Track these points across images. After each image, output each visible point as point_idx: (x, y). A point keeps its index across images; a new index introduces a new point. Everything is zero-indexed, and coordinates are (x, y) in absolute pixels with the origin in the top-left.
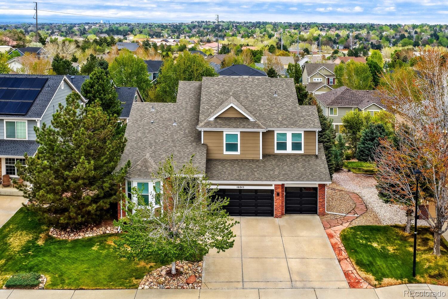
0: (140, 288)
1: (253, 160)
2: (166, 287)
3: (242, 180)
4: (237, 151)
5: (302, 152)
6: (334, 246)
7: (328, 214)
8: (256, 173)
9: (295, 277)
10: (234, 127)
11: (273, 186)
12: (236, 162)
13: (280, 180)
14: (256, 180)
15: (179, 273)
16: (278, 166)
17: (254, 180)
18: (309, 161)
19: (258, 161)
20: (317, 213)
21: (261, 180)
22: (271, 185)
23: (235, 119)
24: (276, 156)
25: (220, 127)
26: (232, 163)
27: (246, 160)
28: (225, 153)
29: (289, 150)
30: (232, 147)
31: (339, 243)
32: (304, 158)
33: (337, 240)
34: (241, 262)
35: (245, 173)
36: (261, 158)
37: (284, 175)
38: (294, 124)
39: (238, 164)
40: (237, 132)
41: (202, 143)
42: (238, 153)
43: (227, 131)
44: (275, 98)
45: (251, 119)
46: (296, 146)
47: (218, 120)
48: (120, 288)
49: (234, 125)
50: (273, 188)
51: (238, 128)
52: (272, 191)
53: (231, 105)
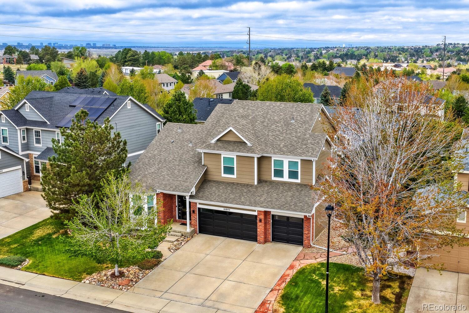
0: (83, 282)
1: (248, 185)
2: (103, 285)
3: (226, 203)
4: (233, 174)
5: (298, 181)
7: (314, 247)
8: (243, 197)
9: (213, 297)
10: (230, 151)
11: (257, 211)
13: (261, 207)
14: (239, 204)
15: (121, 275)
16: (268, 192)
17: (237, 204)
18: (302, 190)
19: (252, 186)
20: (303, 245)
21: (243, 205)
22: (255, 211)
23: (235, 142)
24: (272, 183)
25: (218, 150)
26: (228, 185)
27: (241, 184)
29: (286, 178)
30: (229, 170)
32: (298, 187)
34: (182, 276)
35: (233, 196)
36: (256, 183)
38: (292, 151)
39: (232, 188)
40: (233, 155)
41: (203, 164)
42: (235, 176)
43: (225, 154)
45: (249, 144)
46: (293, 174)
47: (219, 143)
48: (69, 279)
49: (231, 148)
50: (256, 213)
51: (233, 151)
52: (256, 216)
53: (231, 128)
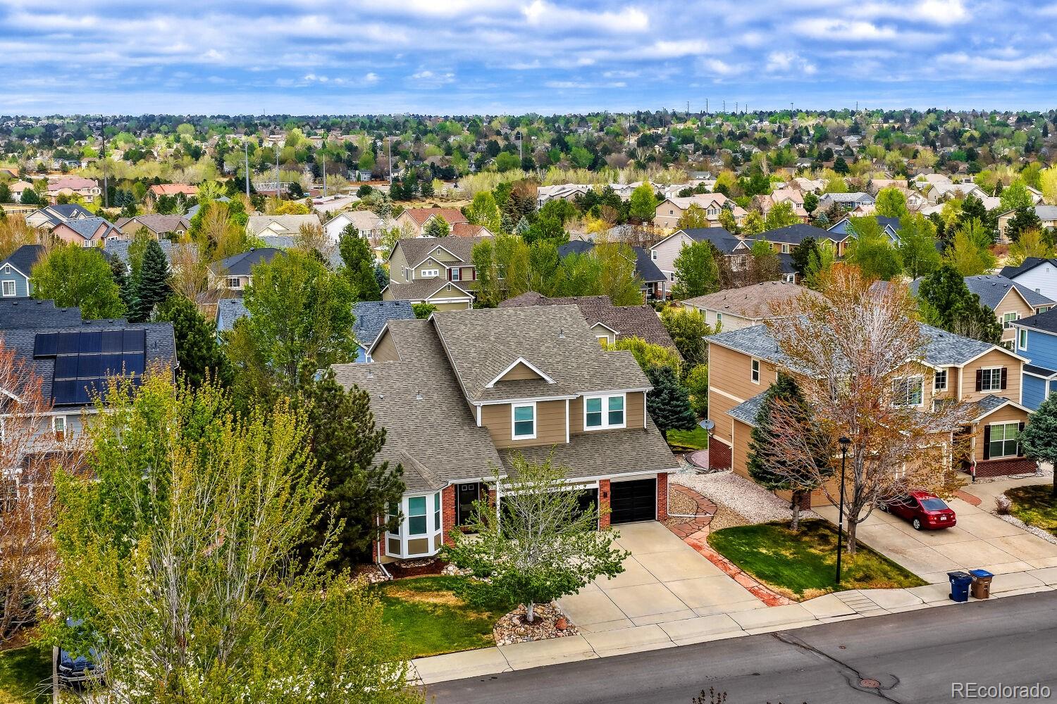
1: (556, 446)
2: (535, 638)
4: (532, 433)
5: (623, 426)
6: (710, 558)
7: (673, 518)
8: (569, 466)
10: (529, 396)
11: (598, 482)
12: (533, 451)
15: (538, 620)
16: (597, 451)
18: (637, 439)
19: (564, 446)
20: (654, 518)
21: (581, 476)
22: (595, 482)
23: (526, 381)
24: (587, 436)
25: (508, 398)
26: (529, 452)
27: (547, 447)
28: (515, 438)
29: (605, 425)
30: (524, 428)
31: (715, 555)
32: (628, 435)
33: (711, 551)
34: (605, 595)
36: (568, 441)
37: (611, 463)
38: (609, 383)
40: (531, 402)
41: (479, 424)
42: (534, 436)
43: (517, 403)
44: (563, 341)
45: (550, 381)
46: (615, 417)
47: (500, 386)
49: (527, 392)
50: (596, 486)
51: (534, 396)
52: (595, 491)
53: (521, 360)
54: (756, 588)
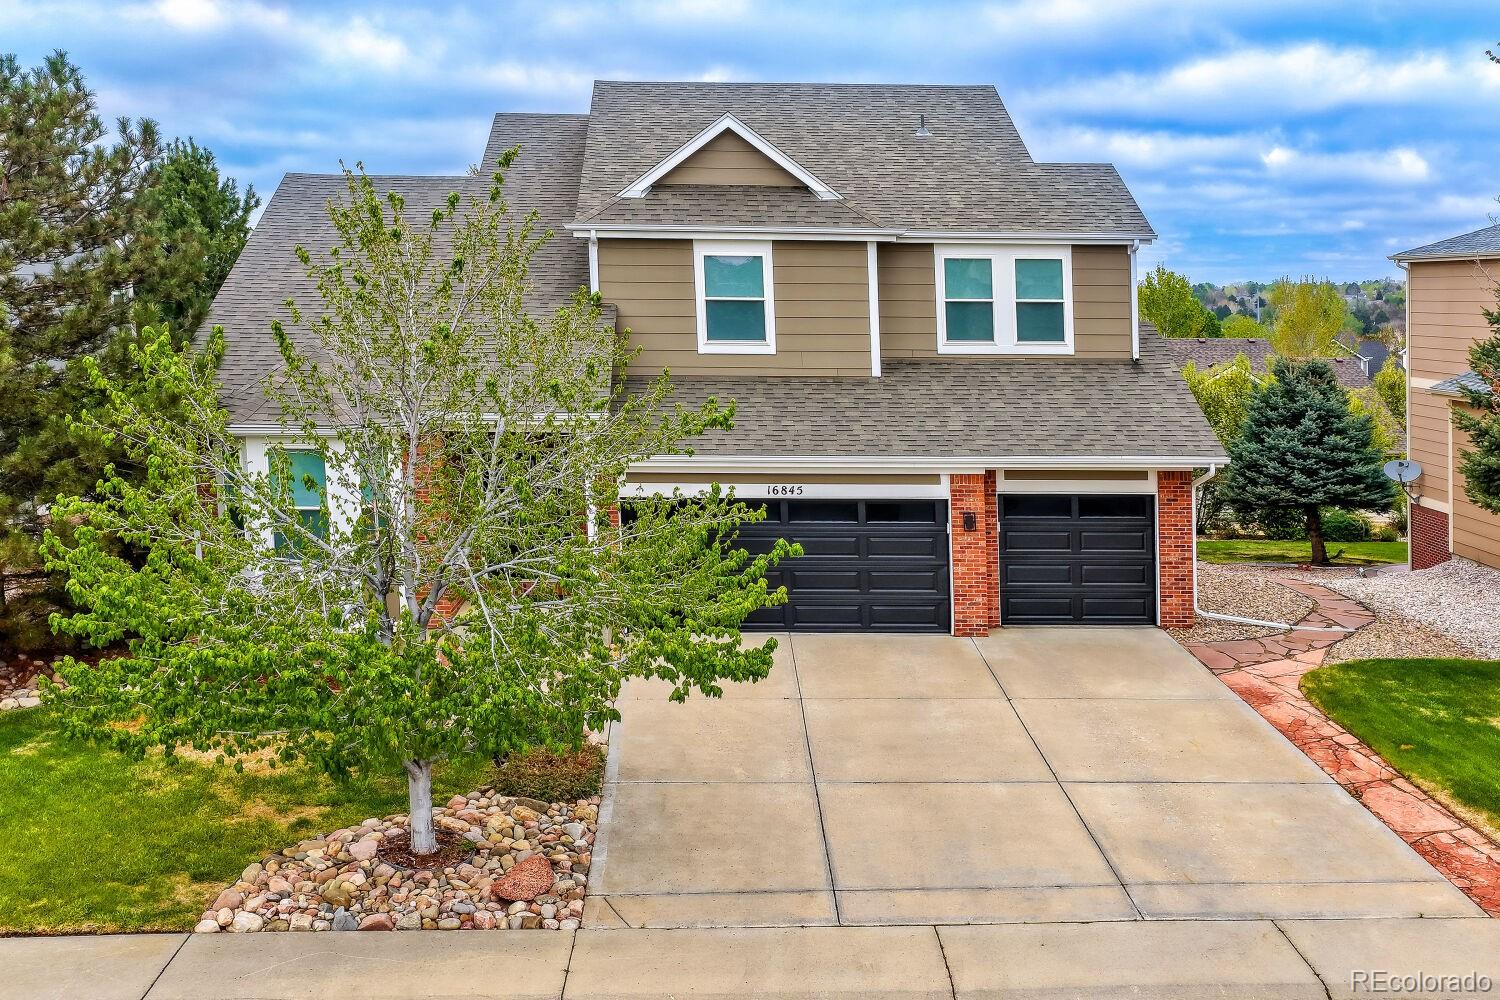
0: (207, 925)
1: (838, 381)
2: (369, 920)
3: (791, 452)
4: (762, 338)
5: (1067, 347)
6: (1293, 732)
7: (1205, 623)
8: (857, 428)
9: (1134, 867)
10: (747, 225)
11: (945, 482)
12: (760, 387)
13: (977, 452)
14: (861, 452)
16: (959, 401)
17: (848, 453)
18: (1103, 381)
19: (862, 382)
20: (1154, 622)
21: (882, 453)
22: (934, 479)
23: (747, 190)
24: (946, 366)
25: (678, 221)
26: (743, 390)
27: (805, 381)
28: (705, 346)
29: (1007, 340)
30: (735, 318)
31: (1313, 721)
32: (1077, 371)
33: (1293, 706)
34: (812, 801)
35: (803, 427)
36: (876, 371)
37: (990, 432)
39: (769, 396)
40: (755, 242)
42: (769, 346)
43: (710, 243)
45: (824, 192)
46: (1039, 319)
47: (664, 196)
50: (941, 491)
51: (761, 223)
53: (727, 123)
54: (1445, 839)
